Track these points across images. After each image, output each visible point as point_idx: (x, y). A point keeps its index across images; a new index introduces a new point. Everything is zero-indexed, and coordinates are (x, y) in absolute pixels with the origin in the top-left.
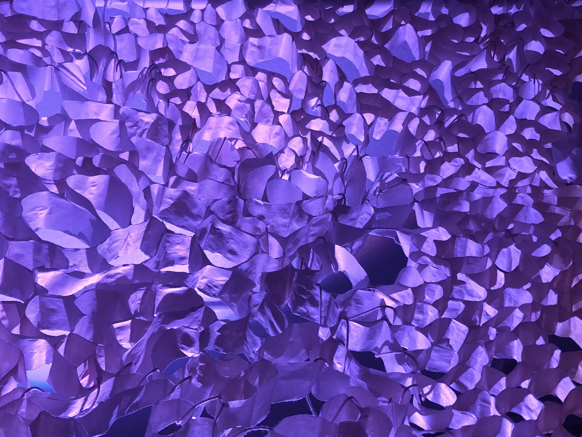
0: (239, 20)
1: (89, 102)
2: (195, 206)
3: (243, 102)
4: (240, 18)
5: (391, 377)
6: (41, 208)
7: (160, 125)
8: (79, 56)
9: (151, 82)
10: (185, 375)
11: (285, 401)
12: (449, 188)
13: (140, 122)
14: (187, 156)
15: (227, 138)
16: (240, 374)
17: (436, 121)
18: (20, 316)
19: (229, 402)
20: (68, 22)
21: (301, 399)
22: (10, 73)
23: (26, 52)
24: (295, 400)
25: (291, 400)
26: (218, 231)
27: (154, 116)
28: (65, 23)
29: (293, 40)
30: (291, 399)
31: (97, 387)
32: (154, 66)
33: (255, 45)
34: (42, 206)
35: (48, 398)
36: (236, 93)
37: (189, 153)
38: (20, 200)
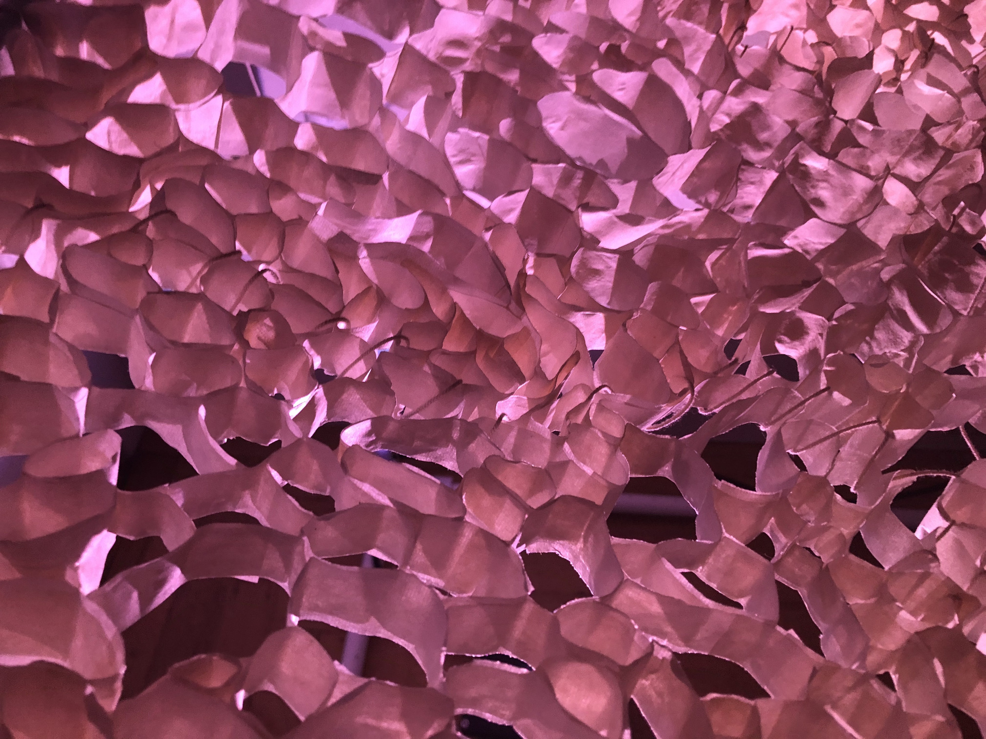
2: (767, 127)
6: (554, 119)
10: (821, 384)
14: (744, 51)
15: (794, 27)
16: (901, 389)
18: (563, 276)
19: (895, 432)
21: (953, 428)
24: (946, 429)
26: (803, 169)
30: (941, 427)
31: (690, 391)
34: (555, 115)
35: (626, 403)
37: (746, 47)
38: (535, 103)
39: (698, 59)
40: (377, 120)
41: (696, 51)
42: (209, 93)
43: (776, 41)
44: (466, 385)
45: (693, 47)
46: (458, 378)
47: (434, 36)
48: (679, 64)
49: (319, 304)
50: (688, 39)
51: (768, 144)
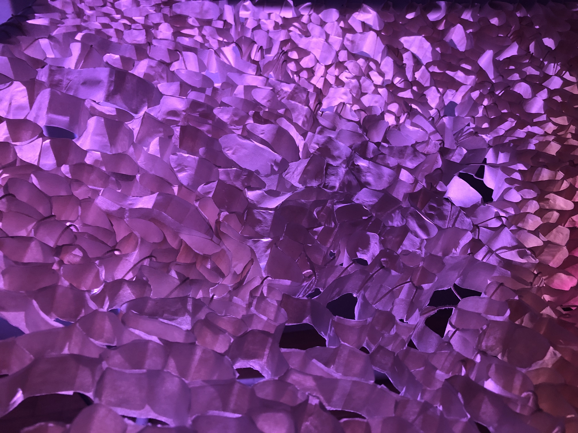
0: (336, 23)
1: (245, 74)
2: (338, 148)
3: (349, 78)
4: (336, 21)
5: (524, 266)
6: (228, 148)
7: (296, 93)
8: (228, 44)
9: (285, 62)
11: (439, 290)
12: (511, 137)
13: (281, 92)
14: (322, 114)
15: (345, 103)
16: (419, 265)
17: (488, 92)
19: (422, 285)
20: (216, 21)
21: (448, 288)
22: (184, 53)
23: (191, 39)
25: (443, 289)
26: (357, 167)
27: (293, 85)
28: (214, 22)
29: (378, 36)
32: (283, 52)
33: (349, 40)
34: (229, 147)
36: (346, 71)
37: (323, 112)
38: (218, 140)
39: (300, 119)
40: (132, 149)
41: (298, 115)
42: (34, 137)
43: (337, 109)
44: (192, 280)
45: (297, 113)
46: (187, 276)
47: (160, 110)
48: (290, 120)
49: (103, 243)
50: (293, 109)
51: (339, 157)
